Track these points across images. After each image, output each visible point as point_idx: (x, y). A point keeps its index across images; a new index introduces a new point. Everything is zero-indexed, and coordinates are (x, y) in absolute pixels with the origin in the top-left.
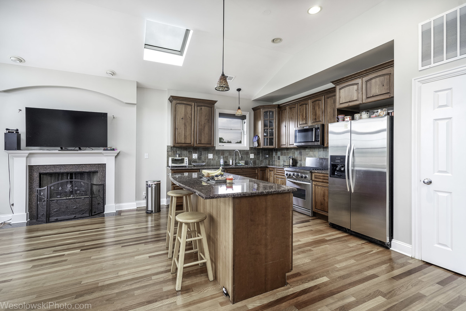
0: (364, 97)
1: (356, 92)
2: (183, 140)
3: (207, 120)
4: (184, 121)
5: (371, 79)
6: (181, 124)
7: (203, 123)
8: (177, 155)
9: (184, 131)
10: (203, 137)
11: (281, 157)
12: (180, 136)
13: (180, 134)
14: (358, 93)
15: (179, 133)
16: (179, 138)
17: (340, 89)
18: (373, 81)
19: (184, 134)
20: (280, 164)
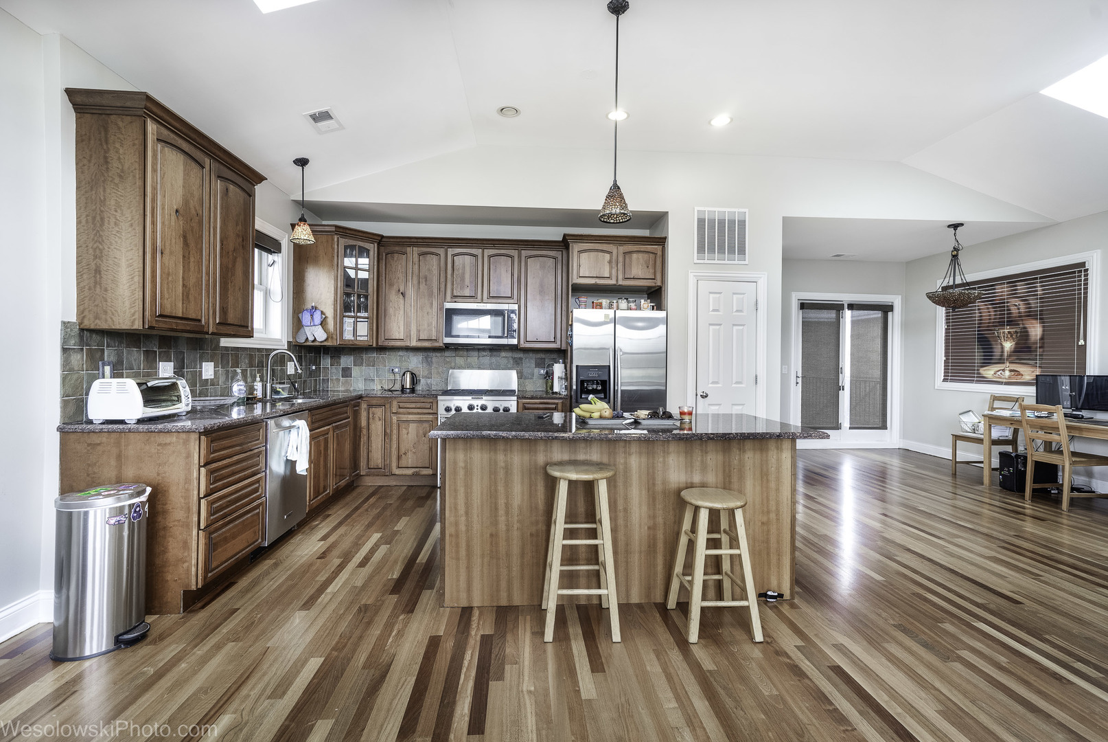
0: (620, 277)
1: (608, 264)
2: (180, 305)
3: (241, 239)
4: (181, 223)
5: (631, 252)
6: (174, 234)
7: (231, 247)
8: (107, 369)
9: (183, 267)
10: (231, 299)
11: (355, 371)
12: (171, 286)
13: (170, 279)
14: (611, 268)
15: (168, 274)
16: (168, 293)
17: (580, 252)
18: (635, 256)
19: (183, 278)
20: (352, 389)
